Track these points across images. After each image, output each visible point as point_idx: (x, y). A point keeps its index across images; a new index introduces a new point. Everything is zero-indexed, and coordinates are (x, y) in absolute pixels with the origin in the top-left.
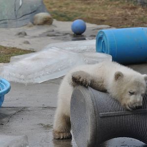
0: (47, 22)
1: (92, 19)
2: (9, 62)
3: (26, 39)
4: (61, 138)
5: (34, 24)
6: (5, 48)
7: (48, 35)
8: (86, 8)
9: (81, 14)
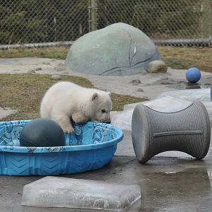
0: (161, 70)
1: (207, 67)
2: (122, 110)
3: (140, 87)
5: (149, 72)
6: (119, 96)
7: (162, 83)
8: (201, 56)
9: (196, 62)
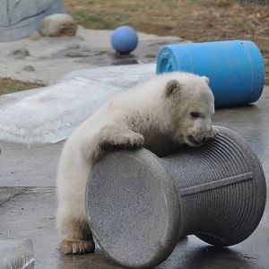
0: (66, 31)
1: (149, 25)
3: (28, 62)
4: (74, 251)
5: (43, 36)
7: (69, 56)
8: (138, 5)
9: (129, 16)
